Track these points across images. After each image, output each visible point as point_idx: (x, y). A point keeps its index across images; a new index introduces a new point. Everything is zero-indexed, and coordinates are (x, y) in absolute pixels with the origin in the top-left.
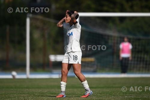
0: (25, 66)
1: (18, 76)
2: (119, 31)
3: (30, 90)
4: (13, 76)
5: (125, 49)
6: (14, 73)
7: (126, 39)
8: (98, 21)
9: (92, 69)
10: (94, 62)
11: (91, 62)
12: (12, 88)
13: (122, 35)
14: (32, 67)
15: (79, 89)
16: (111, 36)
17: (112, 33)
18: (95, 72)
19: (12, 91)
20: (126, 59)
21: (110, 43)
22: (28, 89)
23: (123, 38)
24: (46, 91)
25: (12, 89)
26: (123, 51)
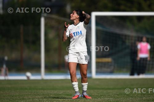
0: (39, 67)
1: (33, 77)
2: (137, 31)
3: (45, 91)
4: (28, 77)
5: (143, 49)
6: (29, 74)
7: (144, 39)
8: (115, 20)
9: (109, 70)
10: (111, 62)
11: (108, 62)
12: (26, 89)
13: (140, 35)
14: (46, 67)
15: (96, 91)
16: (129, 36)
17: (130, 32)
18: (111, 72)
19: (27, 92)
20: (144, 59)
21: (128, 43)
22: (43, 91)
23: (142, 38)
24: (61, 92)
25: (26, 91)
26: (141, 52)
